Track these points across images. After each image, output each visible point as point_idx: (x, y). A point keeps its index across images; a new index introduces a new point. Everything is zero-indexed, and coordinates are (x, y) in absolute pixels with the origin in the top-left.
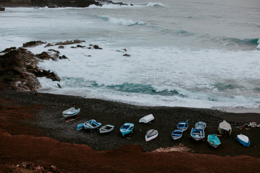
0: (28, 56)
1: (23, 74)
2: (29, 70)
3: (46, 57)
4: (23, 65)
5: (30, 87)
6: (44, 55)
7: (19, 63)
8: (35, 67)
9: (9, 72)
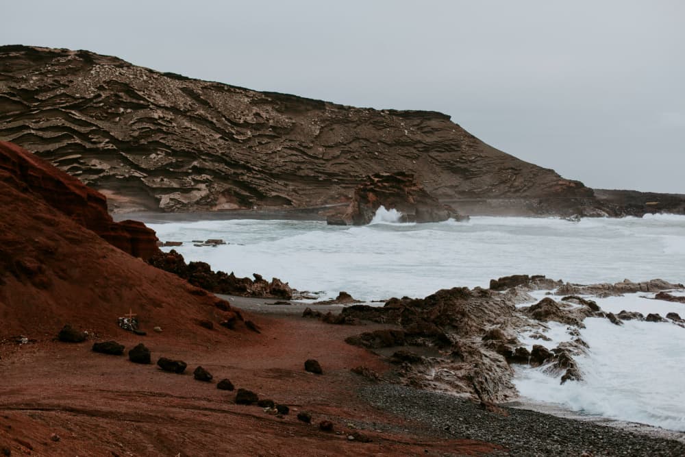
0: (497, 306)
1: (460, 344)
2: (490, 342)
3: (552, 315)
4: (473, 328)
5: (478, 387)
6: (544, 308)
7: (461, 322)
8: (509, 338)
9: (420, 340)
